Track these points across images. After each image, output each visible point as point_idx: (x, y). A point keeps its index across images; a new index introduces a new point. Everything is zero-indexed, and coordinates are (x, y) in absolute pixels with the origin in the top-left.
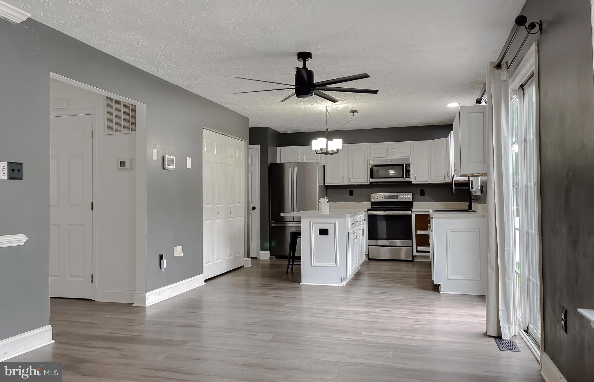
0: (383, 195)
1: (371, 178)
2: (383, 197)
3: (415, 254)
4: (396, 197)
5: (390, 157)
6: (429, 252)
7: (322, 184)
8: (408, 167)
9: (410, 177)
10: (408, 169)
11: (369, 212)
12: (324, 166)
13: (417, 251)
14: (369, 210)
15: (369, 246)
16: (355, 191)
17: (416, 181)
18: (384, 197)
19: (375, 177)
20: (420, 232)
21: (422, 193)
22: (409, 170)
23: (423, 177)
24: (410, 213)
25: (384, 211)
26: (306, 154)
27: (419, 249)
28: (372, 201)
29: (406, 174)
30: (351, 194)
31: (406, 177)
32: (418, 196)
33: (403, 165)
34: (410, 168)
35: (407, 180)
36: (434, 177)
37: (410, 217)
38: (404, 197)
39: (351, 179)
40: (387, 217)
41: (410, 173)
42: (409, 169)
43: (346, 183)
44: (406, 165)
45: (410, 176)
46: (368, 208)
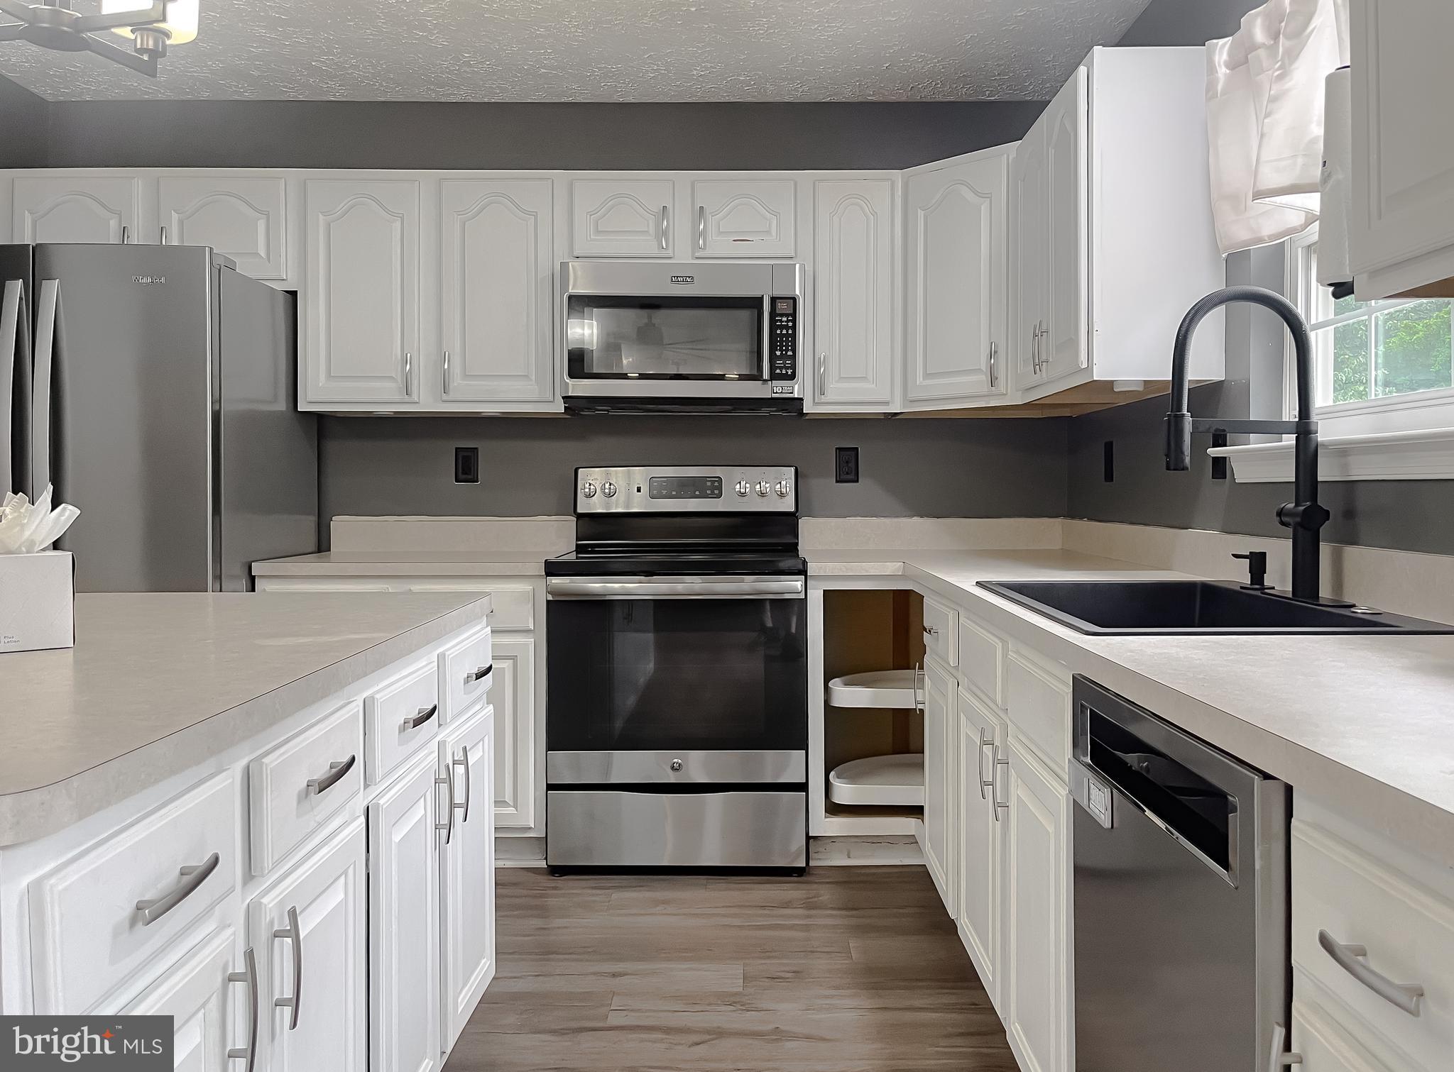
0: (640, 475)
1: (571, 376)
2: (639, 490)
3: (825, 825)
4: (715, 488)
5: (682, 255)
6: (917, 811)
7: (282, 405)
8: (782, 315)
9: (792, 377)
10: (782, 327)
11: (556, 581)
12: (294, 294)
13: (834, 809)
14: (553, 569)
15: (550, 787)
16: (489, 452)
17: (823, 399)
18: (645, 489)
19: (595, 371)
20: (850, 696)
21: (848, 468)
22: (787, 335)
23: (864, 379)
24: (797, 583)
25: (649, 571)
26: (175, 216)
27: (845, 792)
28: (580, 510)
29: (772, 358)
30: (466, 468)
31: (773, 377)
32: (825, 486)
33: (754, 303)
34: (794, 321)
35: (779, 389)
36: (927, 375)
37: (794, 608)
38: (752, 488)
39: (457, 381)
40: (665, 609)
41: (794, 351)
42: (787, 327)
43: (425, 402)
44: (774, 300)
45: (794, 367)
46: (552, 558)
